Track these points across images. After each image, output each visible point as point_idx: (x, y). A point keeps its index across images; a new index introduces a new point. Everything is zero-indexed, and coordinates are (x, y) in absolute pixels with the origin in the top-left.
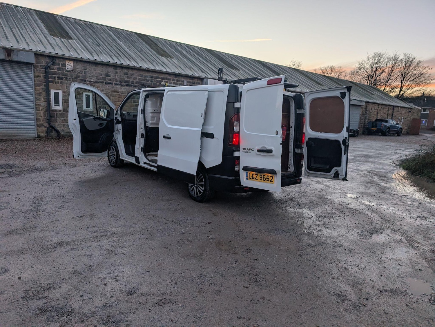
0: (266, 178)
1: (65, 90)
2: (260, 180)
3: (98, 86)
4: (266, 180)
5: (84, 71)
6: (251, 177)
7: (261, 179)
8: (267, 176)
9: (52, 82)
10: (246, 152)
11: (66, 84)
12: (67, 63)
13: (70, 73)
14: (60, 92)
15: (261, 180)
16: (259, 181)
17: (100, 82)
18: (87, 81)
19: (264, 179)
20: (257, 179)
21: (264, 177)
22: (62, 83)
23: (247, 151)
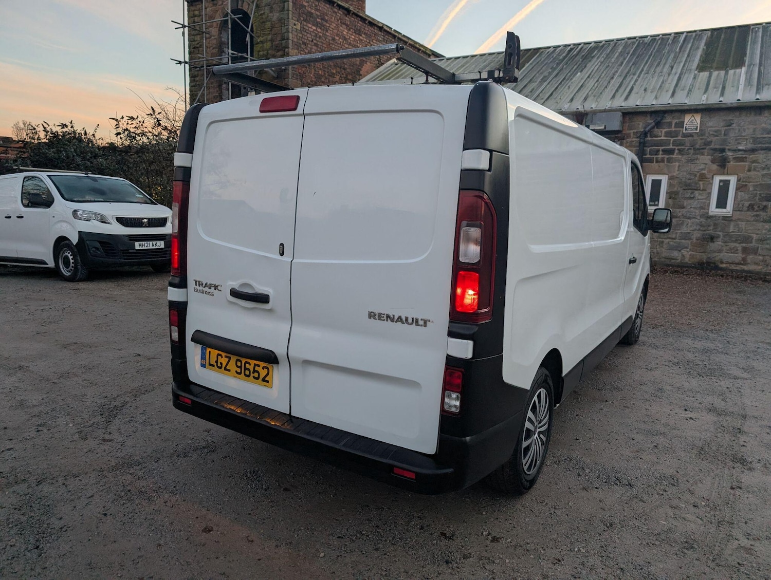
0: (252, 371)
1: (675, 174)
2: (236, 372)
3: (754, 159)
4: (252, 375)
5: (723, 129)
6: (213, 362)
7: (239, 370)
8: (255, 365)
9: (651, 161)
10: (203, 292)
11: (679, 161)
12: (688, 119)
13: (690, 138)
14: (664, 179)
15: (240, 373)
16: (234, 377)
17: (762, 150)
18: (729, 150)
19: (247, 373)
20: (229, 371)
21: (247, 366)
22: (669, 161)
23: (204, 289)
